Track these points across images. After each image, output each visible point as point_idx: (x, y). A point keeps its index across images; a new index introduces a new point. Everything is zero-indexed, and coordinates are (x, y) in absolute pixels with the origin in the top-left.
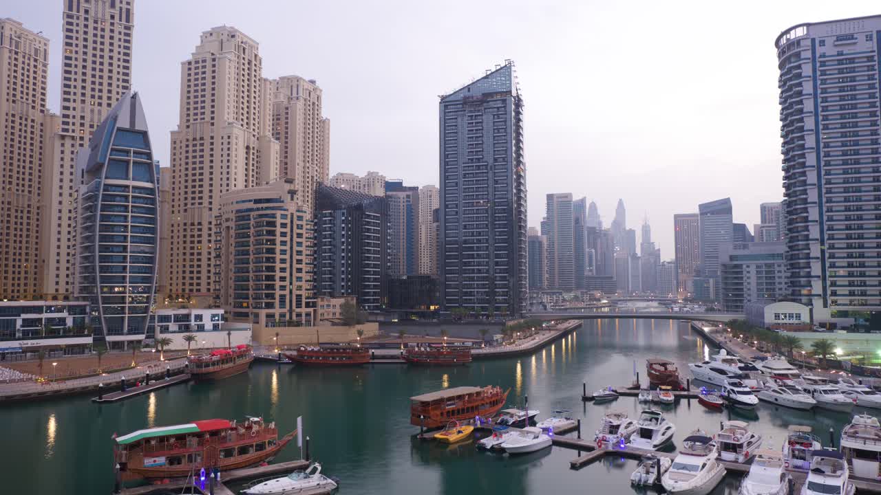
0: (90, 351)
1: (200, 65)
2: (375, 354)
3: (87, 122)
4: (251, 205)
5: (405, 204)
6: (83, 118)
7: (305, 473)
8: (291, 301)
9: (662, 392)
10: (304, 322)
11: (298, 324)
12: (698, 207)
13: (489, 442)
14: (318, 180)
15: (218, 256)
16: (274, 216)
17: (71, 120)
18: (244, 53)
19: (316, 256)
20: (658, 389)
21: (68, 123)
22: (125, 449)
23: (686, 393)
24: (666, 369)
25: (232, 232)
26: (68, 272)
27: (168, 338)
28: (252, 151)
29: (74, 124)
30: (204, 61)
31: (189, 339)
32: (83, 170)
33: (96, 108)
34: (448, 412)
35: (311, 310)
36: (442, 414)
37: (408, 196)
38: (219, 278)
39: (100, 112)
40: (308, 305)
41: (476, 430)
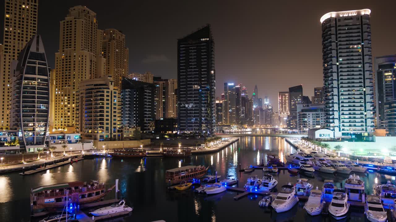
0: (19, 152)
1: (69, 23)
2: (149, 152)
3: (16, 48)
4: (93, 87)
5: (162, 87)
6: (14, 46)
7: (118, 204)
8: (111, 130)
9: (273, 167)
10: (117, 138)
11: (115, 140)
12: (288, 89)
13: (199, 190)
14: (123, 76)
15: (77, 110)
16: (103, 92)
17: (8, 47)
18: (89, 18)
19: (122, 109)
20: (271, 166)
21: (7, 49)
22: (36, 195)
23: (283, 168)
24: (275, 157)
25: (84, 99)
26: (8, 117)
27: (54, 146)
28: (93, 62)
29: (10, 49)
30: (71, 21)
31: (64, 147)
32: (14, 70)
33: (21, 42)
34: (182, 177)
35: (120, 133)
36: (179, 178)
37: (164, 84)
38: (78, 119)
39: (22, 44)
40: (118, 131)
41: (193, 185)
